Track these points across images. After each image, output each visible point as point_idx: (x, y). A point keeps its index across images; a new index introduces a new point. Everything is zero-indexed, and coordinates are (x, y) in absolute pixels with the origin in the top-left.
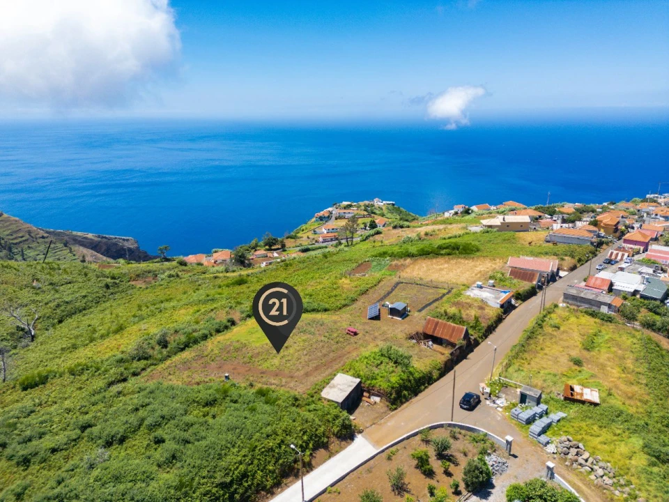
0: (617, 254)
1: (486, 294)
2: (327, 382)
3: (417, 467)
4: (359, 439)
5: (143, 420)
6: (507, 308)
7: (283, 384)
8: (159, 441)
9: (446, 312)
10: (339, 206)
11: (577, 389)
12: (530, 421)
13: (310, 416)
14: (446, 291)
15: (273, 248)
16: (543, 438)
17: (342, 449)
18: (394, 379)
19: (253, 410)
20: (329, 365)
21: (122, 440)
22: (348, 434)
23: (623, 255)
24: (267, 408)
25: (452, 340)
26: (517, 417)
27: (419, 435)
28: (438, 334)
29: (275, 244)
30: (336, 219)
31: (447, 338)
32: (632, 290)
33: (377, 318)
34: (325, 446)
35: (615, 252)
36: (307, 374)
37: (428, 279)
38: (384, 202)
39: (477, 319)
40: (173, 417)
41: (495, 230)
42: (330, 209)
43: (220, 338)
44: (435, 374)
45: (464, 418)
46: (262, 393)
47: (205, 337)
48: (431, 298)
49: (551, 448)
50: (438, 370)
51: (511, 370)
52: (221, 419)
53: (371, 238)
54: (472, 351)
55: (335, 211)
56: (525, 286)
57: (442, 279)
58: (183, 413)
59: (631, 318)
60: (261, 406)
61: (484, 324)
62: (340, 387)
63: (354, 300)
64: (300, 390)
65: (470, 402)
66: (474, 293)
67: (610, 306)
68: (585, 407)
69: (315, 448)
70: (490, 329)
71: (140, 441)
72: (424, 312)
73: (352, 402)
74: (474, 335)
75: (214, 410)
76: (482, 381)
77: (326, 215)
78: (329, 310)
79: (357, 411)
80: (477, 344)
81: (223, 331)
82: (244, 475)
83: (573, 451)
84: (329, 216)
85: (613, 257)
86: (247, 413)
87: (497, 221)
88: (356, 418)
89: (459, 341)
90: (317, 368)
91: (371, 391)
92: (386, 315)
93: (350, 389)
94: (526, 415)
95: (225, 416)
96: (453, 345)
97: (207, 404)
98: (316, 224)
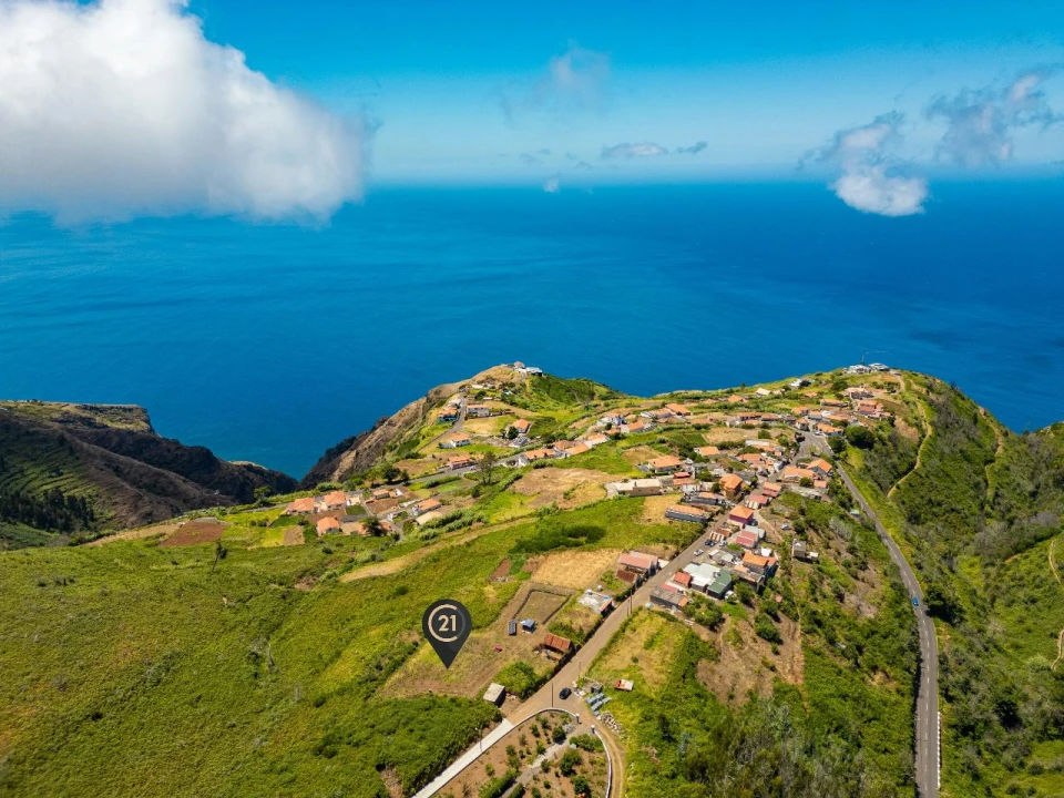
1: (593, 601)
2: (486, 689)
4: (505, 721)
5: (399, 721)
6: (607, 611)
7: (462, 692)
8: (412, 731)
11: (623, 682)
12: (592, 704)
13: (479, 711)
14: (566, 599)
16: (597, 713)
17: (496, 727)
18: (523, 684)
19: (451, 710)
20: (485, 678)
21: (394, 732)
22: (499, 719)
24: (457, 709)
25: (562, 649)
26: (586, 702)
27: (534, 718)
28: (554, 645)
31: (559, 648)
32: (704, 586)
33: (515, 634)
34: (488, 726)
35: (715, 534)
36: (474, 685)
37: (555, 583)
39: (581, 629)
40: (413, 718)
41: (628, 495)
43: (413, 660)
45: (561, 705)
46: (453, 700)
48: (554, 608)
52: (437, 718)
53: (510, 487)
54: (575, 654)
55: (464, 403)
58: (417, 715)
60: (454, 708)
62: (493, 692)
63: (497, 615)
64: (472, 695)
65: (565, 694)
66: (585, 600)
67: (677, 606)
68: (623, 693)
69: (483, 727)
70: (591, 634)
71: (402, 731)
73: (500, 701)
74: (577, 642)
75: (432, 712)
76: (574, 679)
77: (452, 413)
78: (480, 628)
79: (503, 705)
80: (579, 648)
82: (454, 743)
86: (448, 713)
87: (630, 486)
88: (503, 709)
89: (566, 650)
90: (479, 680)
91: (510, 693)
92: (520, 630)
93: (499, 693)
94: (592, 700)
95: (439, 716)
96: (562, 652)
97: (426, 710)
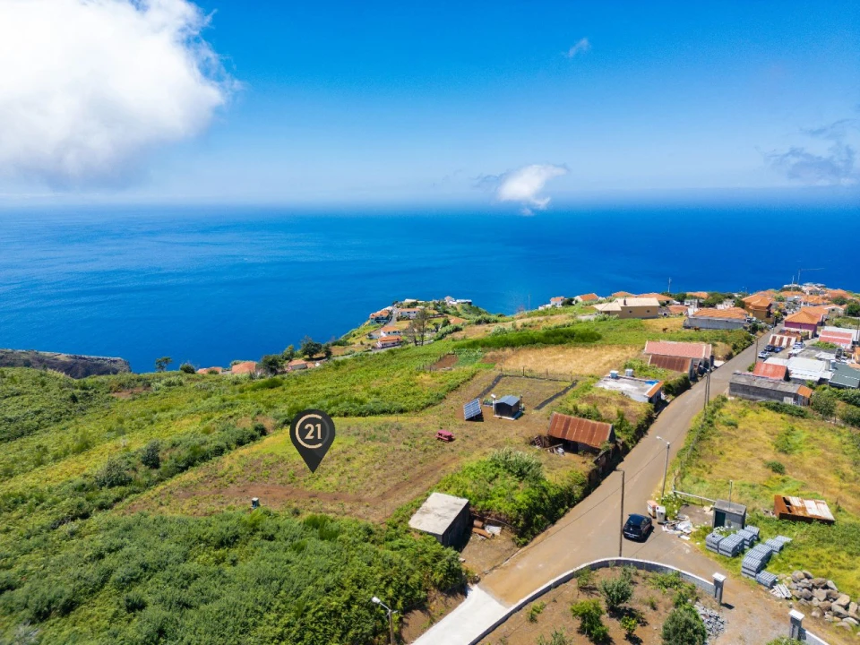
0: (781, 340)
1: (625, 386)
2: (416, 506)
3: (582, 631)
4: (475, 592)
5: (109, 572)
6: (658, 404)
7: (347, 511)
8: (136, 607)
9: (575, 408)
10: (402, 304)
11: (795, 501)
12: (738, 551)
13: (396, 556)
14: (569, 384)
15: (315, 357)
16: (766, 576)
17: (449, 609)
18: (520, 497)
19: (300, 549)
20: (420, 482)
22: (456, 585)
23: (789, 340)
24: (326, 545)
25: (593, 444)
26: (717, 547)
27: (574, 580)
28: (572, 436)
29: (316, 352)
30: (398, 320)
31: (585, 441)
32: (817, 379)
33: (478, 418)
34: (422, 605)
35: (778, 337)
36: (383, 496)
37: (542, 371)
38: (458, 301)
39: (621, 415)
40: (161, 566)
41: (615, 316)
42: (389, 308)
43: (243, 451)
44: (577, 492)
45: (635, 552)
46: (314, 524)
47: (219, 451)
48: (551, 392)
49: (781, 591)
50: (581, 485)
51: (687, 481)
52: (246, 566)
53: (448, 336)
54: (622, 460)
55: (396, 311)
56: (675, 376)
57: (558, 371)
58: (180, 557)
59: (827, 412)
60: (312, 542)
61: (633, 424)
62: (438, 512)
63: (441, 398)
64: (375, 518)
65: (638, 529)
66: (609, 385)
67: (796, 397)
68: (814, 527)
69: (407, 610)
70: (641, 431)
71: (104, 607)
72: (544, 410)
73: (459, 533)
74: (622, 437)
75: (234, 552)
76: (650, 498)
77: (385, 315)
78: (406, 411)
79: (467, 549)
80: (627, 451)
81: (249, 443)
83: (820, 594)
84: (387, 318)
85: (776, 343)
86: (291, 555)
87: (616, 305)
88: (470, 558)
89: (603, 444)
90: (397, 487)
91: (486, 518)
92: (490, 414)
93: (455, 514)
94: (730, 542)
95: (252, 562)
96: (594, 451)
97: (223, 543)
98: (371, 327)
